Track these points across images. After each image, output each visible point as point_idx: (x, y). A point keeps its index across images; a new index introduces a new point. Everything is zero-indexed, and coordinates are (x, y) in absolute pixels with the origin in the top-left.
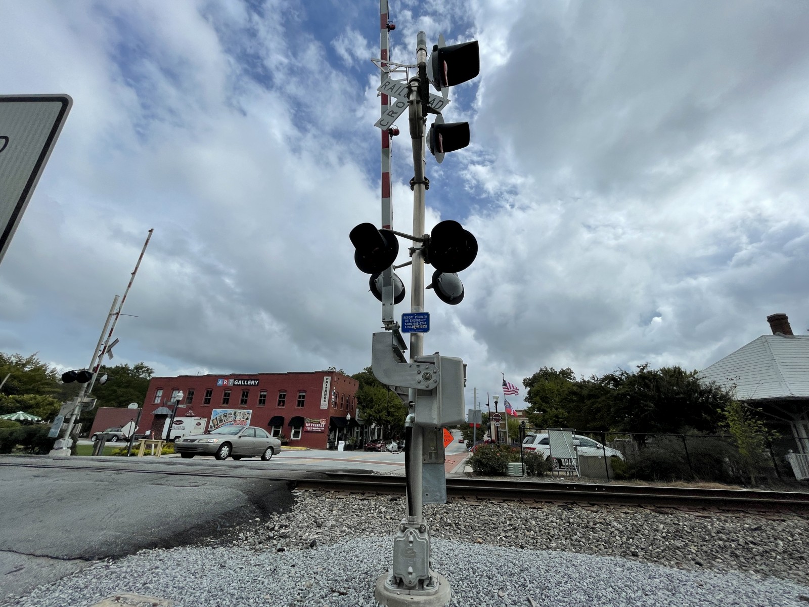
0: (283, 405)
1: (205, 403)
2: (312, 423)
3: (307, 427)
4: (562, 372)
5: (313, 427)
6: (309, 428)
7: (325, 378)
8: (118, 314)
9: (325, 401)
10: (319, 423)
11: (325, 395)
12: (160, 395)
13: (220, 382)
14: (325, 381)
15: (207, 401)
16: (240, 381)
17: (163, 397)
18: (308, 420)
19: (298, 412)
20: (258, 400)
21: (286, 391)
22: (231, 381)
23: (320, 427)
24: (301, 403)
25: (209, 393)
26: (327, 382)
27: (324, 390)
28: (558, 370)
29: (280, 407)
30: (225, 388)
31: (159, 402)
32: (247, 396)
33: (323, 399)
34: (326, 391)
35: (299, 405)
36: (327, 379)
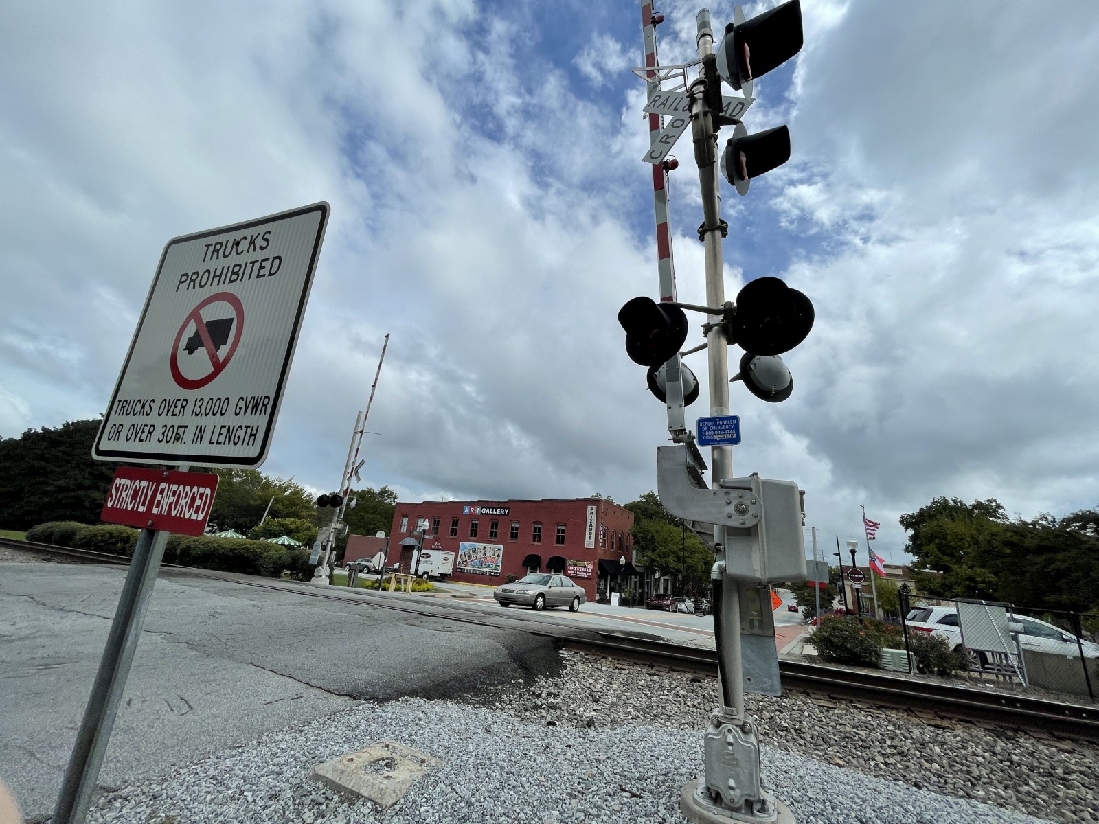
0: (539, 541)
1: (452, 535)
2: (576, 566)
3: (570, 570)
4: (979, 506)
5: (577, 571)
6: (573, 572)
7: (589, 507)
8: (362, 432)
9: (590, 538)
10: (585, 567)
11: (591, 529)
12: (406, 523)
13: (466, 510)
14: (589, 512)
15: (454, 532)
16: (488, 509)
17: (409, 526)
18: (570, 561)
19: (558, 551)
20: (509, 533)
21: (541, 523)
22: (478, 509)
23: (586, 572)
24: (560, 540)
25: (455, 523)
26: (592, 513)
27: (588, 523)
28: (969, 502)
29: (535, 543)
30: (473, 517)
31: (405, 531)
32: (496, 528)
33: (587, 535)
34: (591, 525)
35: (558, 542)
36: (592, 509)
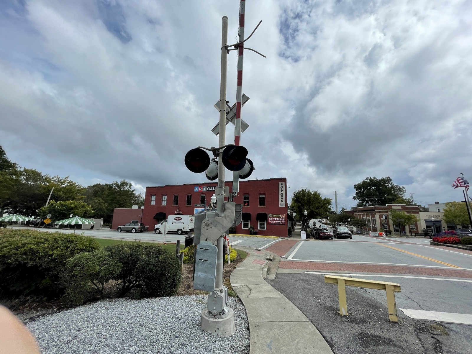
1: (187, 205)
2: (274, 217)
3: (270, 220)
5: (275, 220)
6: (272, 221)
9: (282, 201)
10: (280, 218)
11: (282, 196)
13: (196, 189)
14: (280, 186)
15: (189, 203)
16: (211, 188)
17: (156, 200)
18: (270, 215)
19: (261, 209)
21: (249, 194)
22: (205, 188)
23: (281, 221)
24: (262, 203)
25: (189, 197)
27: (280, 193)
29: (245, 206)
30: (201, 193)
31: (154, 204)
35: (260, 205)
36: (282, 184)
